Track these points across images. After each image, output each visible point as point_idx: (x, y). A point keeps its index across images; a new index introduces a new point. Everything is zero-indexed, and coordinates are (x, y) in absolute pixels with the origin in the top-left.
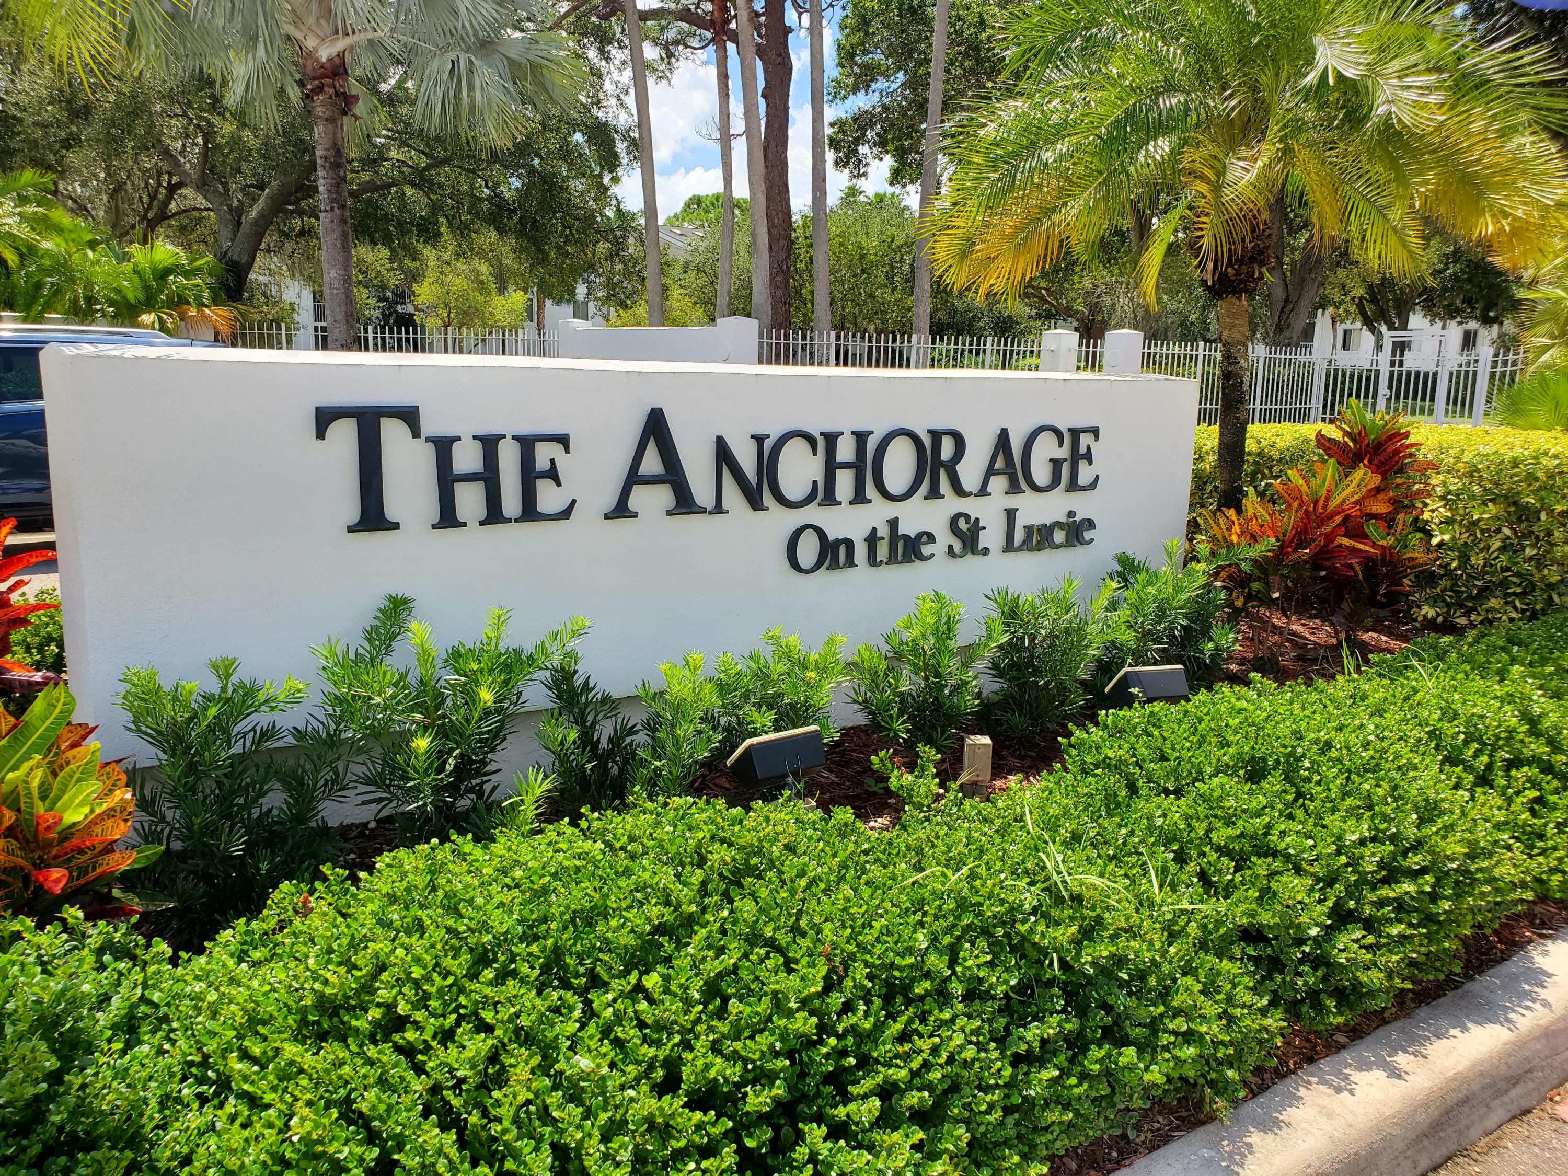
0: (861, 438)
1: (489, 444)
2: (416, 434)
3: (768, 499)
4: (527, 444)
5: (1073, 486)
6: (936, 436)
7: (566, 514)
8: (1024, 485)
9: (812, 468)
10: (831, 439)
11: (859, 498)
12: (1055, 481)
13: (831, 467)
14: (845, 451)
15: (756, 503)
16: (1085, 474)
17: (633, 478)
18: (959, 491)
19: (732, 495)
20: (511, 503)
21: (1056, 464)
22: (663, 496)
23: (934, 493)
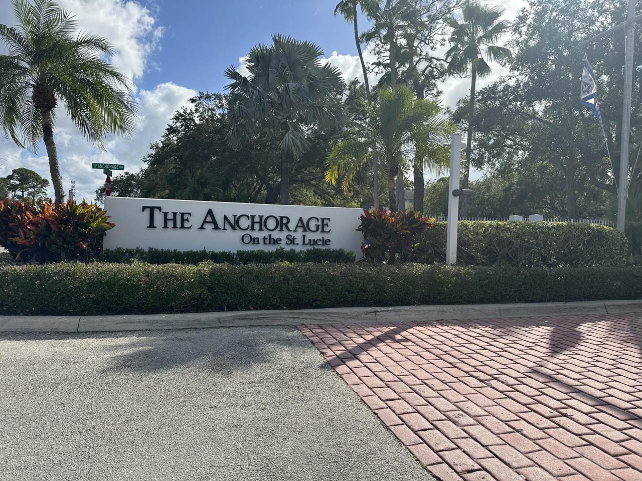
0: (261, 217)
1: (175, 214)
2: (161, 211)
3: (237, 228)
4: (182, 214)
5: (323, 231)
6: (282, 218)
7: (190, 228)
8: (307, 230)
9: (249, 223)
10: (253, 217)
11: (261, 229)
12: (317, 230)
13: (253, 222)
14: (257, 219)
15: (234, 229)
16: (326, 229)
17: (205, 222)
18: (289, 230)
19: (228, 226)
20: (179, 225)
21: (318, 226)
22: (212, 226)
23: (281, 230)
